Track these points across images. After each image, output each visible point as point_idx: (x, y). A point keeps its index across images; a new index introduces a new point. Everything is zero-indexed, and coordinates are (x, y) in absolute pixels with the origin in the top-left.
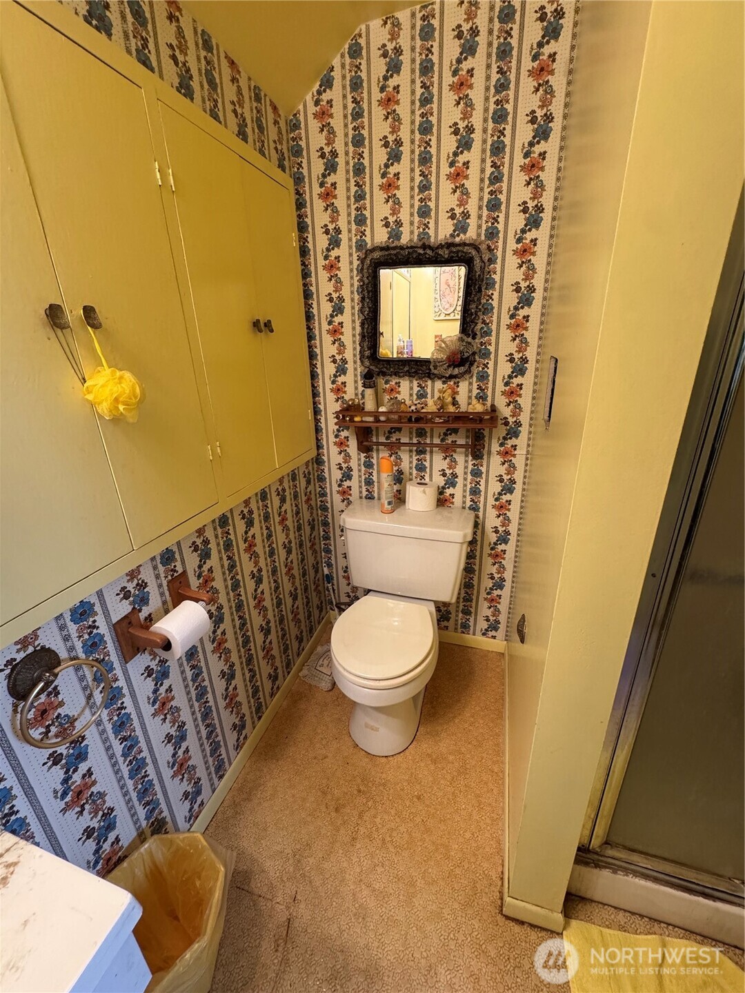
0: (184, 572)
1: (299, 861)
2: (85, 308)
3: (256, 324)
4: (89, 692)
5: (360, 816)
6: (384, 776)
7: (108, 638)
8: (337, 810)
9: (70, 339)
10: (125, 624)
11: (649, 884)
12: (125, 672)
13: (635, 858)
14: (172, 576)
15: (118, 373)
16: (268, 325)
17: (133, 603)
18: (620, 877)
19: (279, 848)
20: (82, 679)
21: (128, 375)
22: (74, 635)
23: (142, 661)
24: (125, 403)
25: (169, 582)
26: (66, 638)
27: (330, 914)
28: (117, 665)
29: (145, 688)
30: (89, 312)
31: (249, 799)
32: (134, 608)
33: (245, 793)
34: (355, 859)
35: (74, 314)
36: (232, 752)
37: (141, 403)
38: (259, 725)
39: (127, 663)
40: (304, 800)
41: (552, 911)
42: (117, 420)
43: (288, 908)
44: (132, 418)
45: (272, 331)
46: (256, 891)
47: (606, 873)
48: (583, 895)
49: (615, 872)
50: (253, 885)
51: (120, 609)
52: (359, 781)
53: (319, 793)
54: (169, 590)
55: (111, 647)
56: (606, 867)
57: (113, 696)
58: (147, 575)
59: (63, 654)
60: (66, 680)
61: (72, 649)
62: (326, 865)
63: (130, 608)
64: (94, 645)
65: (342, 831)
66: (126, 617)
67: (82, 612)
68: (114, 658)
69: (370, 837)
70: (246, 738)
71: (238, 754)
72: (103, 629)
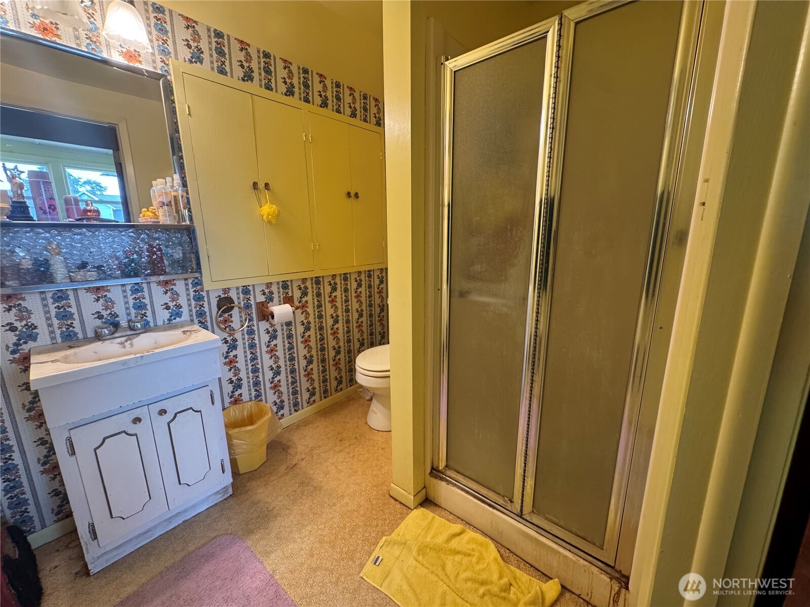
0: (292, 297)
1: (312, 450)
2: (266, 184)
3: (349, 194)
4: (242, 323)
5: (349, 446)
6: (372, 437)
7: (253, 306)
8: (340, 440)
9: (259, 194)
10: (261, 305)
11: (463, 493)
12: (258, 325)
13: (460, 478)
14: (286, 295)
15: (271, 206)
16: (357, 195)
17: (266, 298)
18: (450, 487)
19: (307, 444)
20: (241, 317)
21: (274, 206)
22: (242, 298)
23: (264, 325)
24: (271, 215)
25: (284, 297)
26: (239, 298)
27: (313, 468)
28: (255, 319)
29: (265, 338)
30: (267, 185)
31: (305, 426)
32: (266, 300)
33: (305, 423)
34: (336, 457)
35: (261, 185)
36: (305, 404)
37: (278, 216)
38: (324, 400)
39: (259, 321)
40: (328, 433)
41: (410, 494)
42: (269, 222)
43: (298, 461)
44: (274, 221)
45: (358, 197)
46: (289, 452)
47: (444, 483)
49: (448, 484)
50: (289, 450)
51: (261, 299)
52: (358, 435)
53: (337, 433)
54: (283, 300)
55: (254, 311)
56: (444, 481)
57: (251, 332)
58: (274, 289)
59: (236, 303)
60: (235, 312)
61: (239, 303)
62: (322, 454)
63: (264, 300)
64: (248, 306)
65: (338, 447)
66: (262, 302)
67: (246, 291)
68: (254, 316)
69: (348, 453)
70: (314, 401)
71: (308, 406)
72: (252, 302)
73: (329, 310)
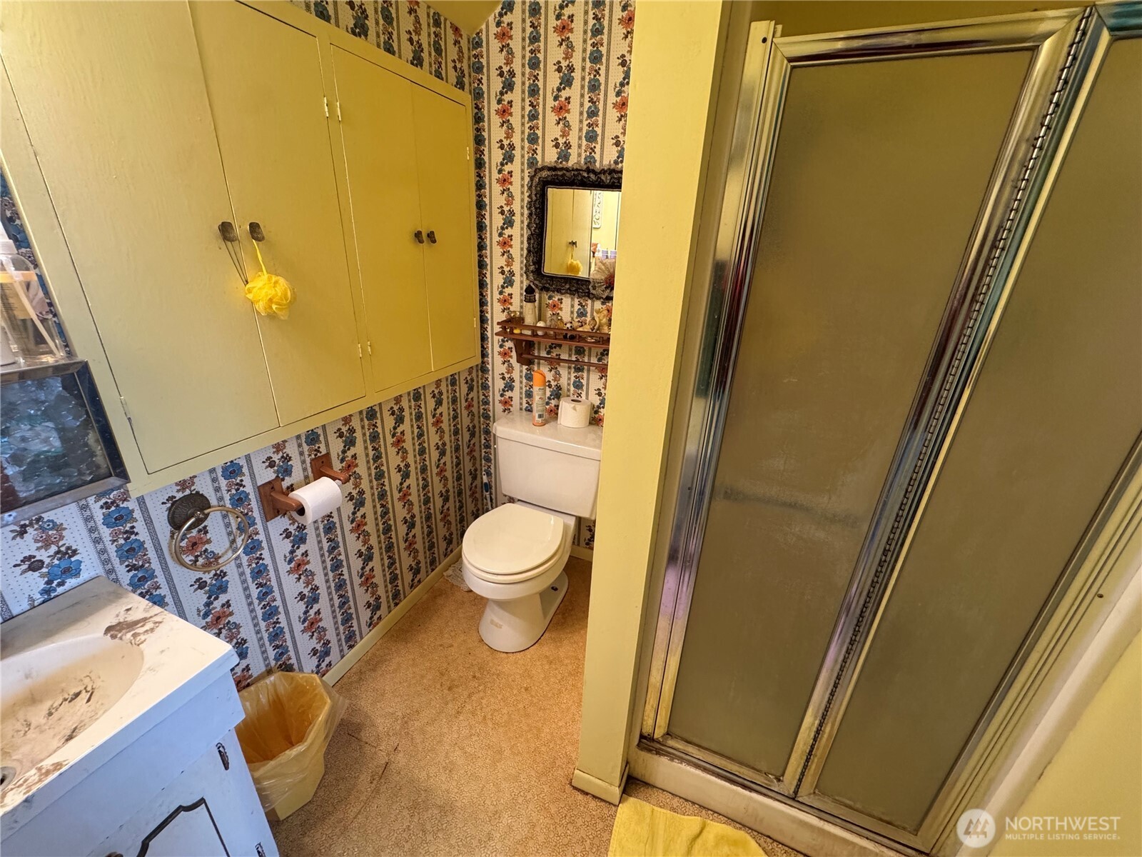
0: (328, 455)
1: (406, 722)
2: (251, 225)
3: (418, 235)
4: (232, 537)
5: (470, 696)
6: (500, 668)
7: (252, 496)
8: (450, 689)
9: (237, 249)
10: (267, 488)
11: (698, 772)
12: (266, 529)
13: (691, 749)
14: (316, 455)
15: (274, 278)
16: (431, 237)
17: (277, 472)
18: (676, 764)
19: (391, 710)
20: (228, 525)
21: (282, 281)
22: (224, 488)
23: (280, 524)
24: (277, 304)
25: (312, 460)
26: (217, 489)
27: (422, 763)
28: (258, 520)
29: (283, 547)
30: (254, 229)
31: (374, 670)
32: (277, 477)
33: (372, 664)
34: (455, 728)
35: (241, 229)
36: (365, 628)
37: (292, 304)
38: (395, 610)
39: (267, 521)
40: (422, 677)
41: (611, 784)
42: (272, 316)
43: (388, 755)
44: (283, 315)
45: (434, 241)
46: (364, 739)
47: (664, 760)
48: (648, 782)
49: (672, 760)
50: (362, 734)
51: (266, 475)
52: (476, 669)
53: (438, 674)
54: (311, 466)
55: (254, 504)
56: (665, 755)
57: (253, 547)
58: (292, 450)
59: (213, 501)
60: (215, 523)
61: (221, 499)
62: (429, 729)
63: (274, 476)
64: (240, 500)
65: (450, 705)
66: (270, 482)
67: (232, 470)
68: (256, 514)
69: (474, 714)
70: (380, 618)
71: (370, 631)
72: (249, 488)
73: (394, 460)
